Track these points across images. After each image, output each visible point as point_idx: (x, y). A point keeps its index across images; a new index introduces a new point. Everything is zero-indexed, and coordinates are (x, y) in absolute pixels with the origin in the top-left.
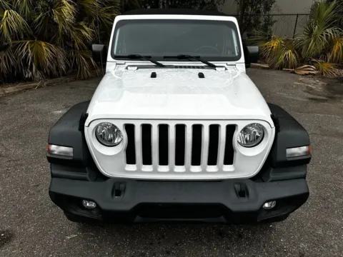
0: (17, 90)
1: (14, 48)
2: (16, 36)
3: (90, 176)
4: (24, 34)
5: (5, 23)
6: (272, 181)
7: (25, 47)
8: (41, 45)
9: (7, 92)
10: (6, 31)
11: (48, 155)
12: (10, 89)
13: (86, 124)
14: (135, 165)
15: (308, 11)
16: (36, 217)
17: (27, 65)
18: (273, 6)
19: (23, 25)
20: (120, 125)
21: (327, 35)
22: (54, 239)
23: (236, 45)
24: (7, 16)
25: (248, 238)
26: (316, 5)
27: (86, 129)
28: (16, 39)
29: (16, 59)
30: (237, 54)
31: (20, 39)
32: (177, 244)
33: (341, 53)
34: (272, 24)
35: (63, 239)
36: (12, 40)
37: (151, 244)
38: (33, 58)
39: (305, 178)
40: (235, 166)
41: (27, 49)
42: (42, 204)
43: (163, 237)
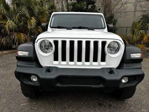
0: (8, 52)
1: (10, 36)
2: (11, 31)
3: (35, 66)
4: (15, 30)
5: (7, 25)
6: (125, 69)
7: (14, 35)
8: (21, 34)
9: (4, 53)
10: (7, 29)
11: (17, 56)
12: (5, 52)
13: (36, 41)
14: (58, 61)
15: (131, 26)
16: (7, 96)
17: (14, 42)
18: (117, 23)
19: (15, 27)
20: (52, 41)
21: (140, 33)
22: (15, 105)
23: (103, 24)
24: (9, 23)
25: (114, 107)
26: (134, 22)
27: (35, 43)
28: (11, 32)
29: (10, 40)
30: (104, 27)
31: (13, 32)
32: (78, 109)
33: (147, 41)
34: (117, 30)
35: (19, 105)
36: (9, 32)
37: (64, 108)
38: (17, 39)
39: (141, 69)
40: (106, 63)
41: (15, 36)
42: (11, 91)
43: (71, 105)
